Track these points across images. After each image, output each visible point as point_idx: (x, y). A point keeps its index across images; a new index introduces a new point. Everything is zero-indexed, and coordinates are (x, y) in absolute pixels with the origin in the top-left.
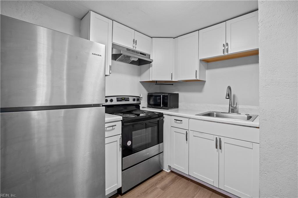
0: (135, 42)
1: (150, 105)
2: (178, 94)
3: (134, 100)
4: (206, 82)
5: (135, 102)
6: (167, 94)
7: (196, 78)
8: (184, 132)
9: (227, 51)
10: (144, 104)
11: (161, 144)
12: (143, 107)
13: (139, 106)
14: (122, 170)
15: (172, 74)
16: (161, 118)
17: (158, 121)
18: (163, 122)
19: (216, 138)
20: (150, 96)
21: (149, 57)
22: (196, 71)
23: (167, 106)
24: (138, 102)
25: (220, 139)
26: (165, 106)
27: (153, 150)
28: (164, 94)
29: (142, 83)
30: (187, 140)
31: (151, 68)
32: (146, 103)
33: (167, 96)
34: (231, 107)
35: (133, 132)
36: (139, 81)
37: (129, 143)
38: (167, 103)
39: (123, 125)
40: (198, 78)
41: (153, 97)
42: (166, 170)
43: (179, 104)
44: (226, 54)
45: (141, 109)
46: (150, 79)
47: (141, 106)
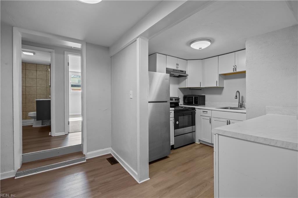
0: (177, 65)
1: (185, 103)
2: (205, 96)
3: (176, 100)
4: (224, 88)
5: (177, 101)
6: (197, 96)
7: (217, 85)
8: (209, 118)
9: (236, 70)
10: (181, 103)
11: (193, 126)
12: (181, 105)
13: (179, 104)
14: (175, 136)
15: (200, 82)
16: (194, 111)
17: (192, 112)
18: (195, 113)
19: (227, 120)
20: (185, 98)
21: (185, 72)
22: (217, 81)
23: (197, 104)
24: (178, 101)
25: (229, 121)
26: (196, 104)
27: (189, 129)
28: (195, 96)
29: (180, 89)
30: (210, 123)
31: (186, 80)
32: (183, 102)
33: (197, 97)
34: (239, 104)
35: (179, 117)
36: (178, 87)
37: (177, 123)
38: (197, 101)
39: (174, 112)
40: (218, 86)
41: (187, 98)
42: (197, 142)
43: (206, 102)
44: (235, 71)
45: (180, 105)
46: (186, 86)
47: (180, 104)
